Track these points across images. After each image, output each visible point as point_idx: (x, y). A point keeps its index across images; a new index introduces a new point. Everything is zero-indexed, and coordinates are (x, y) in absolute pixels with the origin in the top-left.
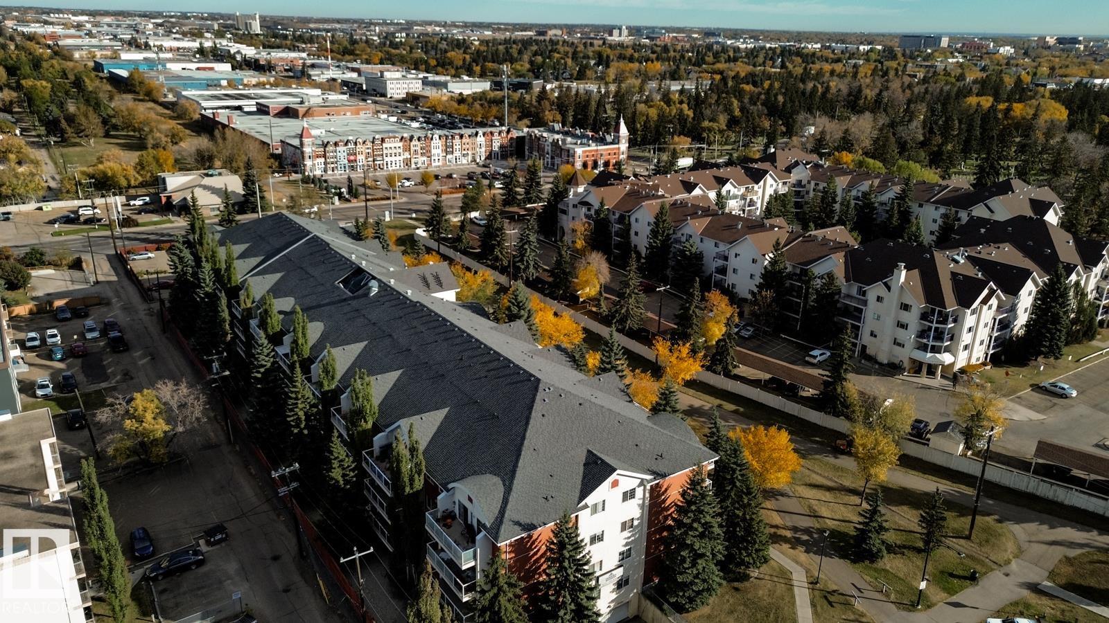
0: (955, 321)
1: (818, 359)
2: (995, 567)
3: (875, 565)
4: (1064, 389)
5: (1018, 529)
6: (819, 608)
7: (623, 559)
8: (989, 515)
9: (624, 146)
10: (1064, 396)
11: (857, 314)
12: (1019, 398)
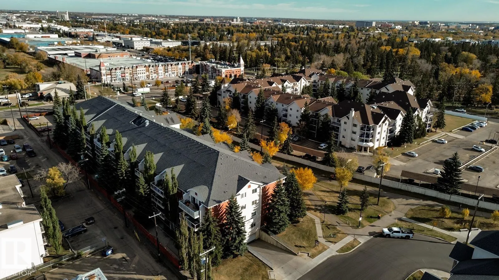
0: (373, 130)
1: (323, 147)
2: (387, 213)
3: (344, 215)
4: (413, 154)
5: (394, 201)
6: (324, 230)
7: (253, 216)
8: (385, 197)
9: (242, 68)
10: (413, 156)
11: (337, 129)
12: (397, 158)
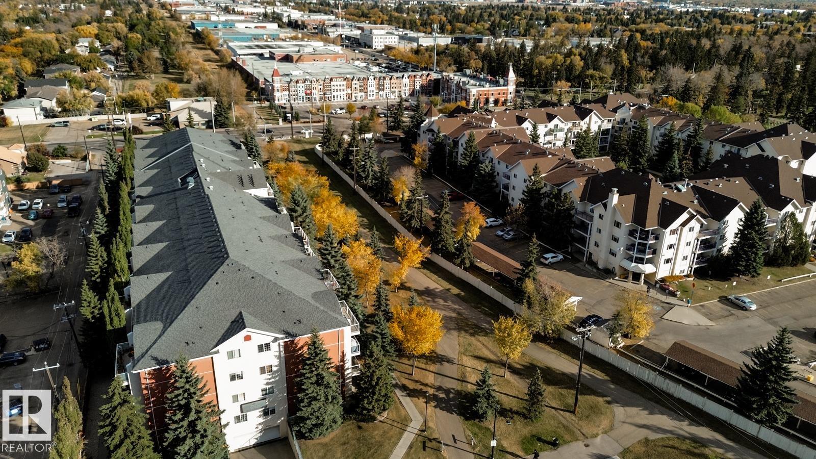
0: (657, 238)
1: (549, 261)
2: (582, 437)
3: (482, 424)
4: (745, 303)
5: (619, 411)
6: (413, 450)
7: (266, 394)
8: (603, 396)
9: (512, 88)
10: (744, 309)
12: (702, 306)
